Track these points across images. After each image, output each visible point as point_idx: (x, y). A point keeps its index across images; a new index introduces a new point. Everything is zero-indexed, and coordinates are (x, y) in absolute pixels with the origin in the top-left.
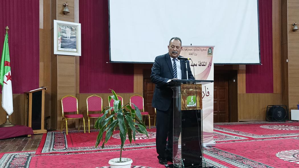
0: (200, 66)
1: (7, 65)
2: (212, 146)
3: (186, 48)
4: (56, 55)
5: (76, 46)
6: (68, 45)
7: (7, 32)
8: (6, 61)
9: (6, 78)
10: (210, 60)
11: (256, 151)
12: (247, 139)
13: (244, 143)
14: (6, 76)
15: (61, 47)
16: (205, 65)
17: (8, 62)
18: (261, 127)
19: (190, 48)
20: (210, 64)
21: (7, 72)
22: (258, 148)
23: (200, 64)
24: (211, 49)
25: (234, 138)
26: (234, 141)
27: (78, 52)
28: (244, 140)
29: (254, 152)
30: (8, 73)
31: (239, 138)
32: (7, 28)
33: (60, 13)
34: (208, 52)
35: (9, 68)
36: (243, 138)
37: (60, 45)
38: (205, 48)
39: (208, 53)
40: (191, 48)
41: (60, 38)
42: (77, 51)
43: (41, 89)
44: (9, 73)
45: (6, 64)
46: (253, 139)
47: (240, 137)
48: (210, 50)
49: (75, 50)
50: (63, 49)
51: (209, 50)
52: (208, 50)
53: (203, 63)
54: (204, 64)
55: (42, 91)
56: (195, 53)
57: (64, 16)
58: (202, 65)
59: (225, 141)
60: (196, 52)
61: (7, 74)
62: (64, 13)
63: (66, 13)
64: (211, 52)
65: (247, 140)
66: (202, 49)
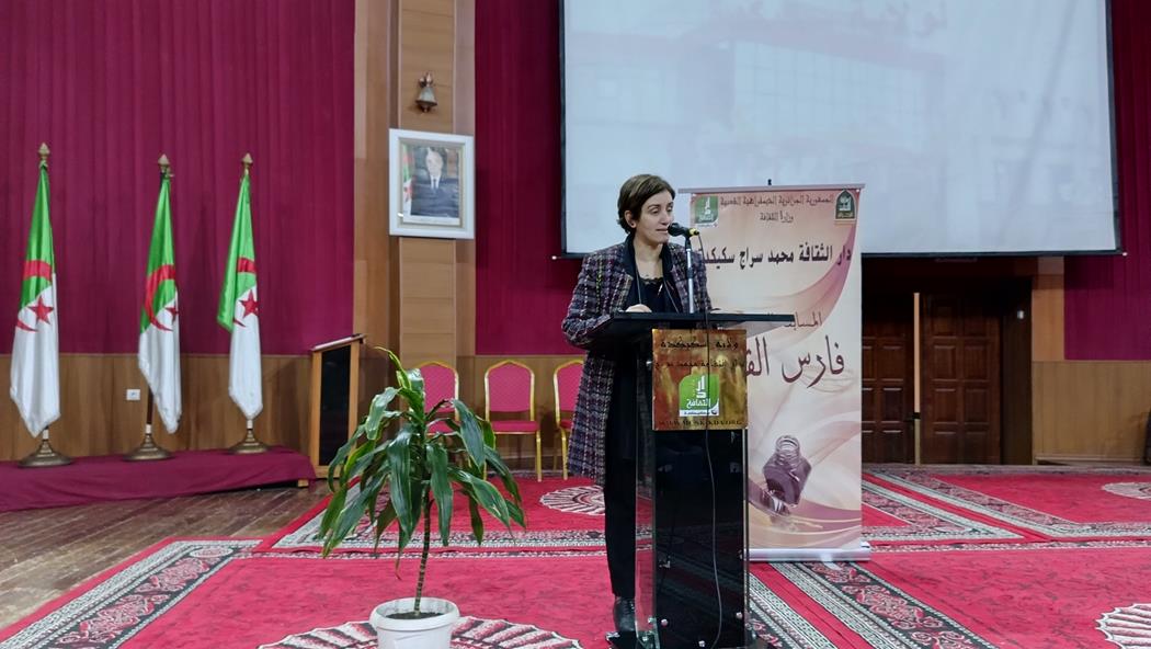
0: (807, 259)
1: (246, 270)
2: (856, 562)
3: (748, 196)
4: (397, 237)
5: (457, 207)
6: (434, 206)
7: (247, 171)
8: (243, 259)
9: (240, 309)
10: (846, 239)
11: (1018, 595)
12: (1017, 536)
13: (994, 555)
14: (243, 302)
15: (413, 213)
16: (826, 258)
17: (248, 261)
18: (1109, 488)
19: (765, 197)
20: (847, 255)
21: (244, 291)
22: (1038, 582)
23: (805, 255)
24: (848, 196)
25: (967, 529)
26: (958, 544)
27: (464, 228)
28: (1000, 542)
29: (1012, 597)
30: (247, 293)
31: (988, 533)
32: (248, 159)
33: (410, 108)
34: (837, 208)
35: (251, 277)
36: (1001, 533)
37: (408, 206)
38: (824, 196)
39: (838, 212)
40: (771, 195)
41: (408, 184)
42: (461, 222)
43: (350, 342)
44: (251, 294)
45: (243, 266)
46: (1042, 538)
47: (993, 529)
48: (845, 200)
49: (455, 221)
50: (418, 219)
51: (843, 200)
52: (839, 198)
53: (816, 251)
54: (823, 253)
55: (349, 347)
56: (784, 215)
57: (423, 115)
58: (814, 259)
59: (922, 543)
60: (788, 209)
61: (245, 297)
62: (422, 107)
63: (426, 106)
64: (849, 209)
65: (1016, 541)
66: (814, 196)
